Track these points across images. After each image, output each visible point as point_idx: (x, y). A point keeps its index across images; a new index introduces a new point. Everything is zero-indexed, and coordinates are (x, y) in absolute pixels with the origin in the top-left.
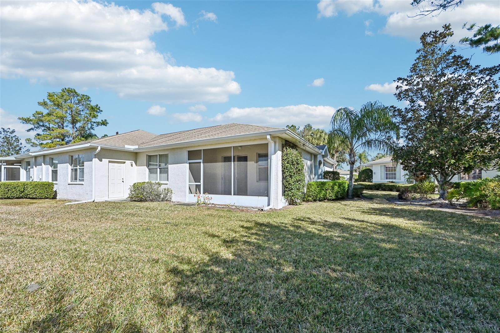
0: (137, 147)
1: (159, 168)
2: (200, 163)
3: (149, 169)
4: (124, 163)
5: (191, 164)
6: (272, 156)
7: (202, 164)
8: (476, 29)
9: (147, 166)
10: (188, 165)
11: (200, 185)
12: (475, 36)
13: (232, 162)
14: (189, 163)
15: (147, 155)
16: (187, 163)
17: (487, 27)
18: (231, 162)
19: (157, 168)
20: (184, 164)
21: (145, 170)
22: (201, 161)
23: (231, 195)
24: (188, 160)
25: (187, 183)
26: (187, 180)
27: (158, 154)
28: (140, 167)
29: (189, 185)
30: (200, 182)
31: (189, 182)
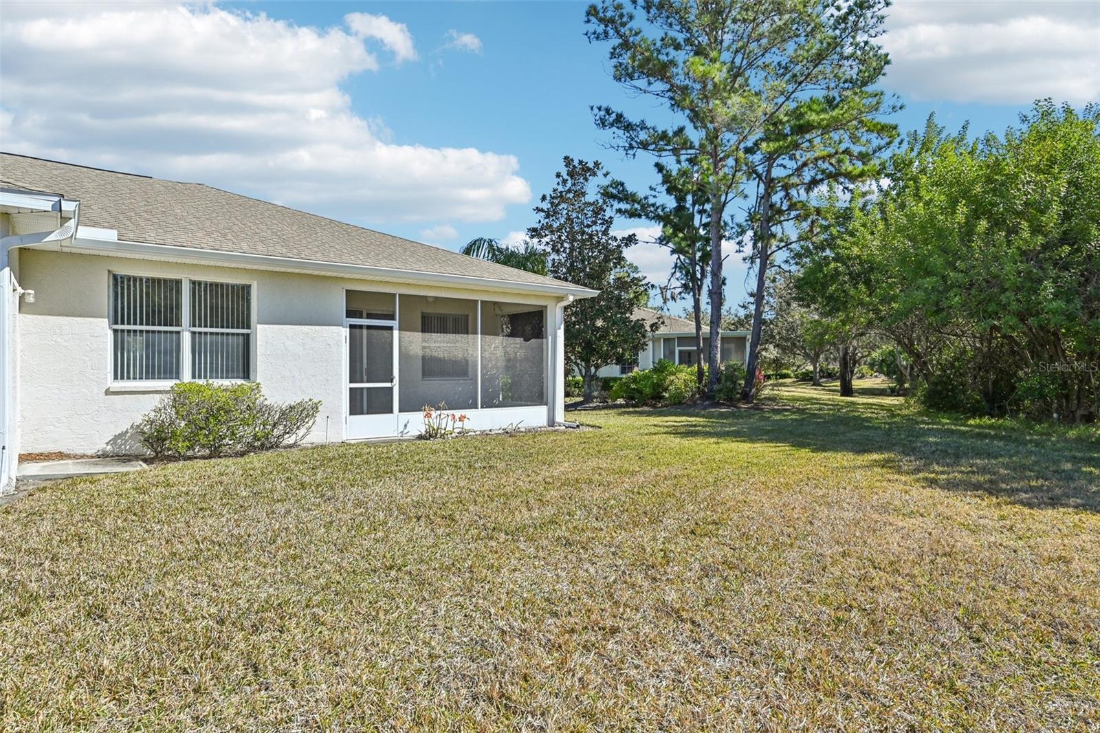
0: (111, 235)
1: (193, 333)
2: (391, 328)
3: (115, 331)
5: (356, 331)
7: (396, 333)
8: (610, 178)
9: (108, 317)
10: (345, 332)
11: (391, 389)
13: (479, 336)
14: (352, 327)
15: (109, 271)
16: (342, 326)
19: (178, 333)
20: (331, 327)
21: (101, 331)
22: (395, 324)
23: (477, 408)
24: (347, 317)
25: (345, 385)
26: (343, 376)
27: (186, 278)
28: (51, 317)
29: (351, 389)
30: (392, 381)
31: (351, 382)
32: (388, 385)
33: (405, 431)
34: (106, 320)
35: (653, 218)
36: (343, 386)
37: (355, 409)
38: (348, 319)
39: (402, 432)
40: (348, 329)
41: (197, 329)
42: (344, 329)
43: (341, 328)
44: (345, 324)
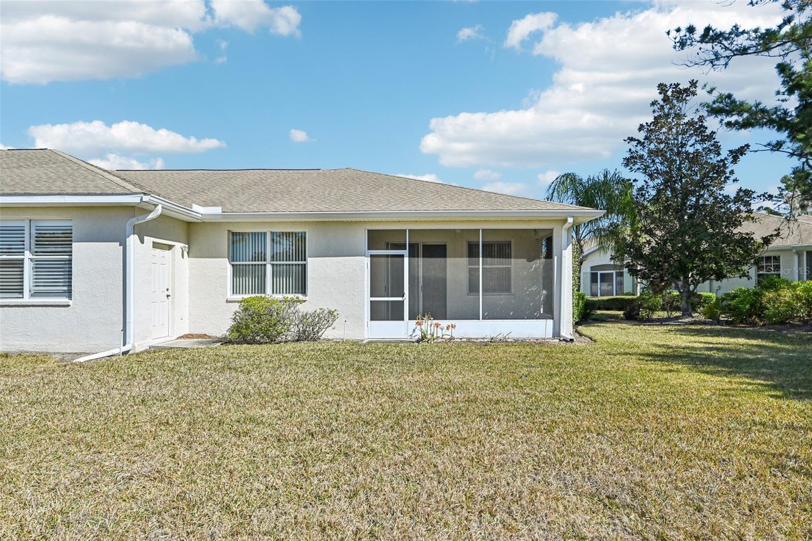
0: (218, 210)
1: (273, 265)
2: (402, 256)
3: (233, 265)
4: (170, 247)
5: (375, 259)
6: (563, 251)
7: (406, 260)
8: (715, 94)
9: (228, 258)
10: (367, 260)
11: (403, 302)
12: (714, 103)
13: (481, 259)
14: (372, 256)
15: (229, 231)
16: (365, 256)
17: (729, 96)
18: (479, 257)
19: (265, 265)
20: (357, 257)
21: (225, 266)
22: (406, 252)
23: (479, 319)
24: (368, 250)
25: (367, 299)
26: (366, 292)
27: (267, 230)
28: (202, 259)
29: (371, 302)
30: (403, 296)
31: (371, 296)
32: (400, 299)
33: (413, 335)
34: (227, 259)
35: (766, 124)
36: (366, 300)
37: (374, 317)
38: (369, 251)
39: (411, 335)
40: (369, 258)
41: (275, 263)
42: (366, 258)
43: (364, 257)
44: (366, 254)
